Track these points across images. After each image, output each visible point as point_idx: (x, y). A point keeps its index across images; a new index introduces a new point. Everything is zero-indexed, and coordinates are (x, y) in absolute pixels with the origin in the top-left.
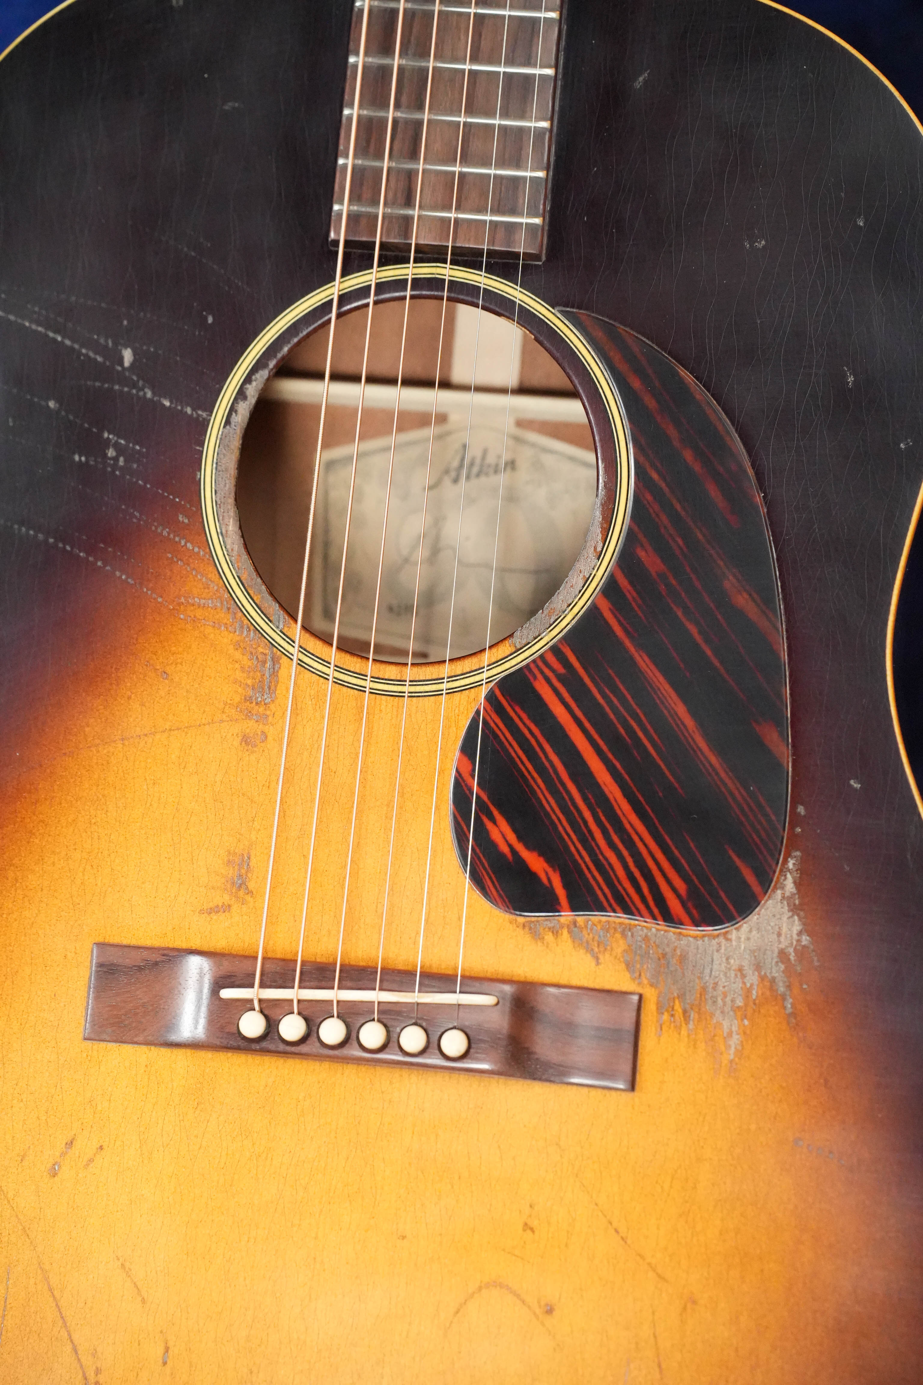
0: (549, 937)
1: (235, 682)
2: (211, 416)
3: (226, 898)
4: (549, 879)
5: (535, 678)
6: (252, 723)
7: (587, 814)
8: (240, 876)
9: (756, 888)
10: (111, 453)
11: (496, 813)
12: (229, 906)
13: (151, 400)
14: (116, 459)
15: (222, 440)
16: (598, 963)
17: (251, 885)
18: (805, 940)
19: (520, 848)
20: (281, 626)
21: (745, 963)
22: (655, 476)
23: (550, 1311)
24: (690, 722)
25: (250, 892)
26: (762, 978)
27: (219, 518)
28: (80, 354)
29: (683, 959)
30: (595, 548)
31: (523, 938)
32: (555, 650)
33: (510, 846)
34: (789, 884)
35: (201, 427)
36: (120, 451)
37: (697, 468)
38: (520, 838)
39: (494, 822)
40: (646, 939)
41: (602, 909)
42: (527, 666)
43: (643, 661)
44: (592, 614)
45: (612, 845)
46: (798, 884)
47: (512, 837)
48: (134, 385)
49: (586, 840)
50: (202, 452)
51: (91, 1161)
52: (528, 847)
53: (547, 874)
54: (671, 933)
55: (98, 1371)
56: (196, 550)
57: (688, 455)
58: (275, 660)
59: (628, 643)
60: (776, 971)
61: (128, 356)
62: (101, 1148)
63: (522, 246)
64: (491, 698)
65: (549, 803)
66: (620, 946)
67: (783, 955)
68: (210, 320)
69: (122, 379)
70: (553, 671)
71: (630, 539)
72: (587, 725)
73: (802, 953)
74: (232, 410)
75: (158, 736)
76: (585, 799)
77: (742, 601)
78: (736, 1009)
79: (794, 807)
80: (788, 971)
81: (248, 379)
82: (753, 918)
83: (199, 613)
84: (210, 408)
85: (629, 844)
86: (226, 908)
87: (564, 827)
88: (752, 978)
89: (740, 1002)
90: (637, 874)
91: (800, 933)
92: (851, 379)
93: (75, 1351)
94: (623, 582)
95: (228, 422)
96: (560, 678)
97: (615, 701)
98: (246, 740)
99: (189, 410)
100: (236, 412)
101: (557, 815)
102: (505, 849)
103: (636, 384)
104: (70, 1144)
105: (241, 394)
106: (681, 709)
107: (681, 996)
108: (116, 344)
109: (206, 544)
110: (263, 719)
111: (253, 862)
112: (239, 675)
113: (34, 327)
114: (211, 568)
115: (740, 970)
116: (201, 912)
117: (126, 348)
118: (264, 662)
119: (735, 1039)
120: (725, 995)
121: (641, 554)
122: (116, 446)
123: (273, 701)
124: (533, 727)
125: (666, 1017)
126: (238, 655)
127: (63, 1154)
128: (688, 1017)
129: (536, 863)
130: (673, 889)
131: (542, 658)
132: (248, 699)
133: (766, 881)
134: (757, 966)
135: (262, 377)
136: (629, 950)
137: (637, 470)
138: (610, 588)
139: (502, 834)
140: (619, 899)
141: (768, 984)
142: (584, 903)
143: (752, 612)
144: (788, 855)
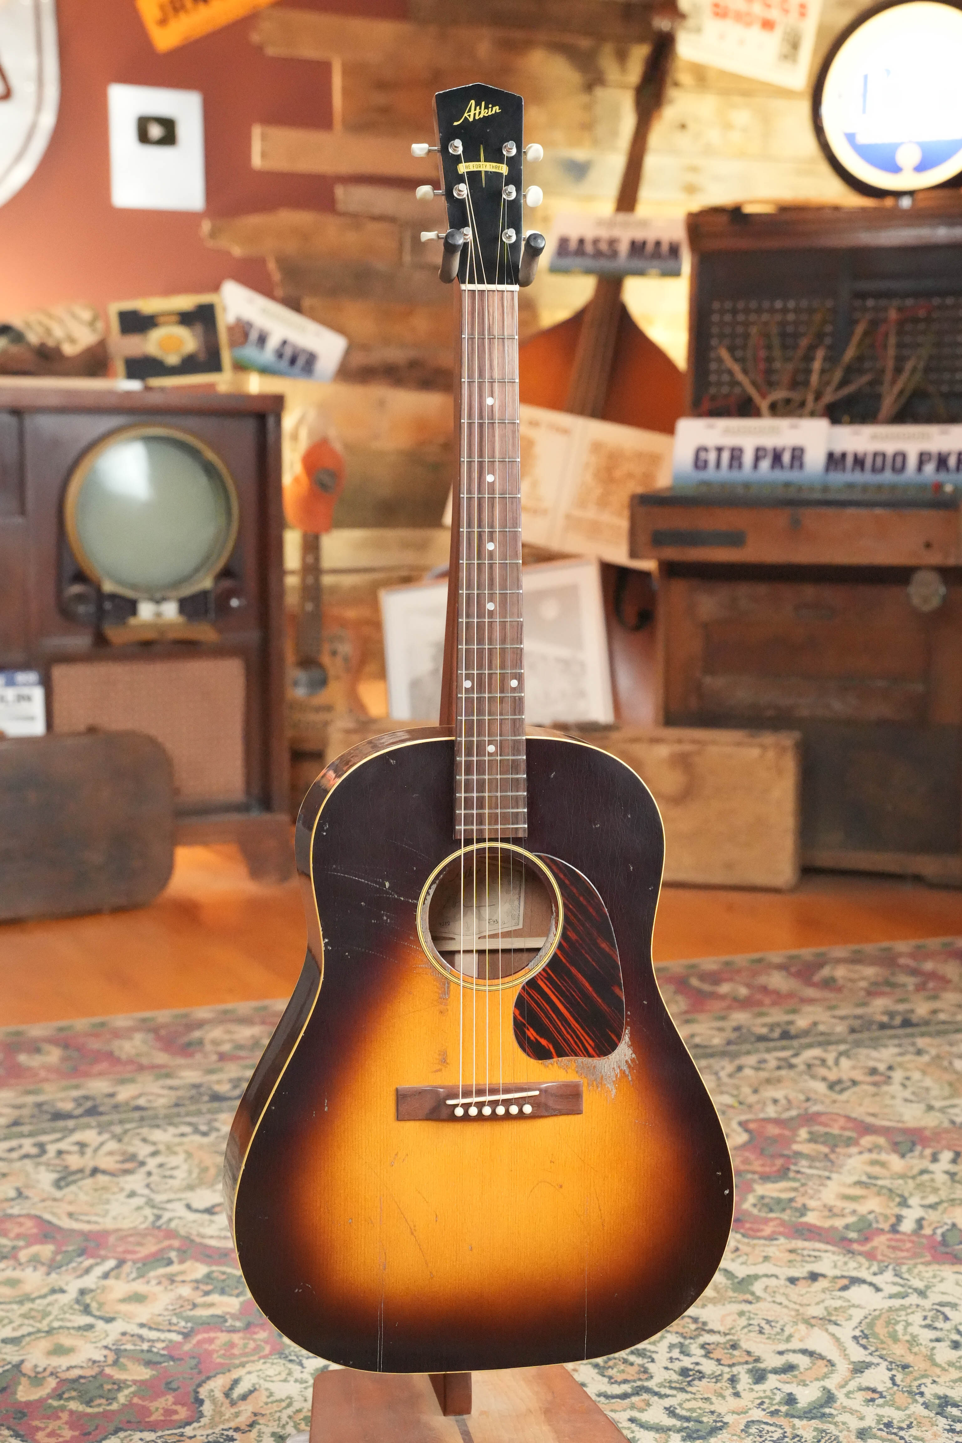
0: (550, 1066)
1: (436, 992)
2: (418, 902)
3: (440, 1067)
4: (550, 1048)
5: (538, 979)
6: (442, 1006)
7: (560, 1024)
8: (444, 1059)
9: (617, 1041)
10: (385, 918)
11: (529, 1028)
13: (397, 899)
14: (387, 920)
15: (423, 909)
16: (567, 1072)
17: (448, 1061)
18: (634, 1056)
19: (538, 1037)
20: (449, 971)
21: (615, 1066)
22: (571, 906)
23: (561, 1187)
24: (590, 989)
25: (447, 1063)
26: (621, 1070)
27: (425, 938)
28: (371, 885)
29: (595, 1067)
30: (554, 932)
31: (542, 1067)
32: (544, 970)
33: (535, 1038)
34: (626, 1038)
35: (415, 906)
36: (388, 917)
37: (585, 903)
38: (538, 1034)
40: (582, 1062)
41: (568, 1056)
42: (535, 976)
43: (573, 970)
44: (555, 955)
45: (568, 1033)
46: (630, 1038)
47: (535, 1034)
48: (391, 894)
49: (559, 1032)
50: (416, 914)
51: (404, 1160)
52: (541, 1037)
53: (548, 1045)
54: (590, 1060)
55: (415, 1226)
56: (417, 948)
57: (581, 899)
58: (448, 983)
59: (568, 964)
60: (625, 1068)
61: (387, 884)
62: (407, 1155)
63: (521, 835)
64: (523, 988)
65: (546, 1021)
66: (574, 1065)
67: (627, 1062)
68: (415, 869)
69: (387, 892)
70: (543, 976)
71: (564, 928)
72: (556, 993)
73: (633, 1060)
74: (425, 899)
75: (410, 1014)
76: (558, 1018)
77: (604, 945)
78: (614, 1082)
79: (626, 1013)
80: (629, 1067)
81: (430, 888)
82: (616, 1051)
83: (421, 970)
84: (417, 898)
85: (574, 1032)
86: (440, 1070)
87: (552, 1028)
88: (618, 1071)
89: (614, 1079)
90: (578, 1041)
91: (632, 1054)
92: (632, 868)
93: (406, 1220)
94: (564, 944)
95: (424, 903)
96: (545, 978)
97: (565, 984)
98: (441, 1012)
99: (411, 901)
100: (427, 899)
101: (549, 1024)
102: (532, 1038)
103: (562, 876)
104: (396, 1155)
105: (428, 893)
106: (587, 984)
107: (595, 1080)
108: (383, 881)
109: (420, 946)
110: (446, 1005)
111: (448, 1053)
112: (436, 990)
113: (354, 878)
114: (423, 954)
115: (614, 1068)
116: (432, 1072)
117: (387, 881)
118: (445, 985)
119: (614, 1091)
120: (609, 1077)
121: (569, 933)
122: (386, 916)
123: (449, 998)
124: (538, 996)
125: (591, 1087)
126: (435, 983)
127: (395, 1158)
128: (598, 1087)
129: (544, 1042)
130: (589, 1044)
131: (540, 973)
132: (440, 998)
133: (619, 1038)
134: (619, 1067)
135: (434, 886)
136: (577, 1067)
137: (565, 905)
138: (560, 946)
139: (531, 1033)
140: (572, 1051)
141: (623, 1072)
142: (561, 1054)
143: (607, 949)
144: (626, 1029)
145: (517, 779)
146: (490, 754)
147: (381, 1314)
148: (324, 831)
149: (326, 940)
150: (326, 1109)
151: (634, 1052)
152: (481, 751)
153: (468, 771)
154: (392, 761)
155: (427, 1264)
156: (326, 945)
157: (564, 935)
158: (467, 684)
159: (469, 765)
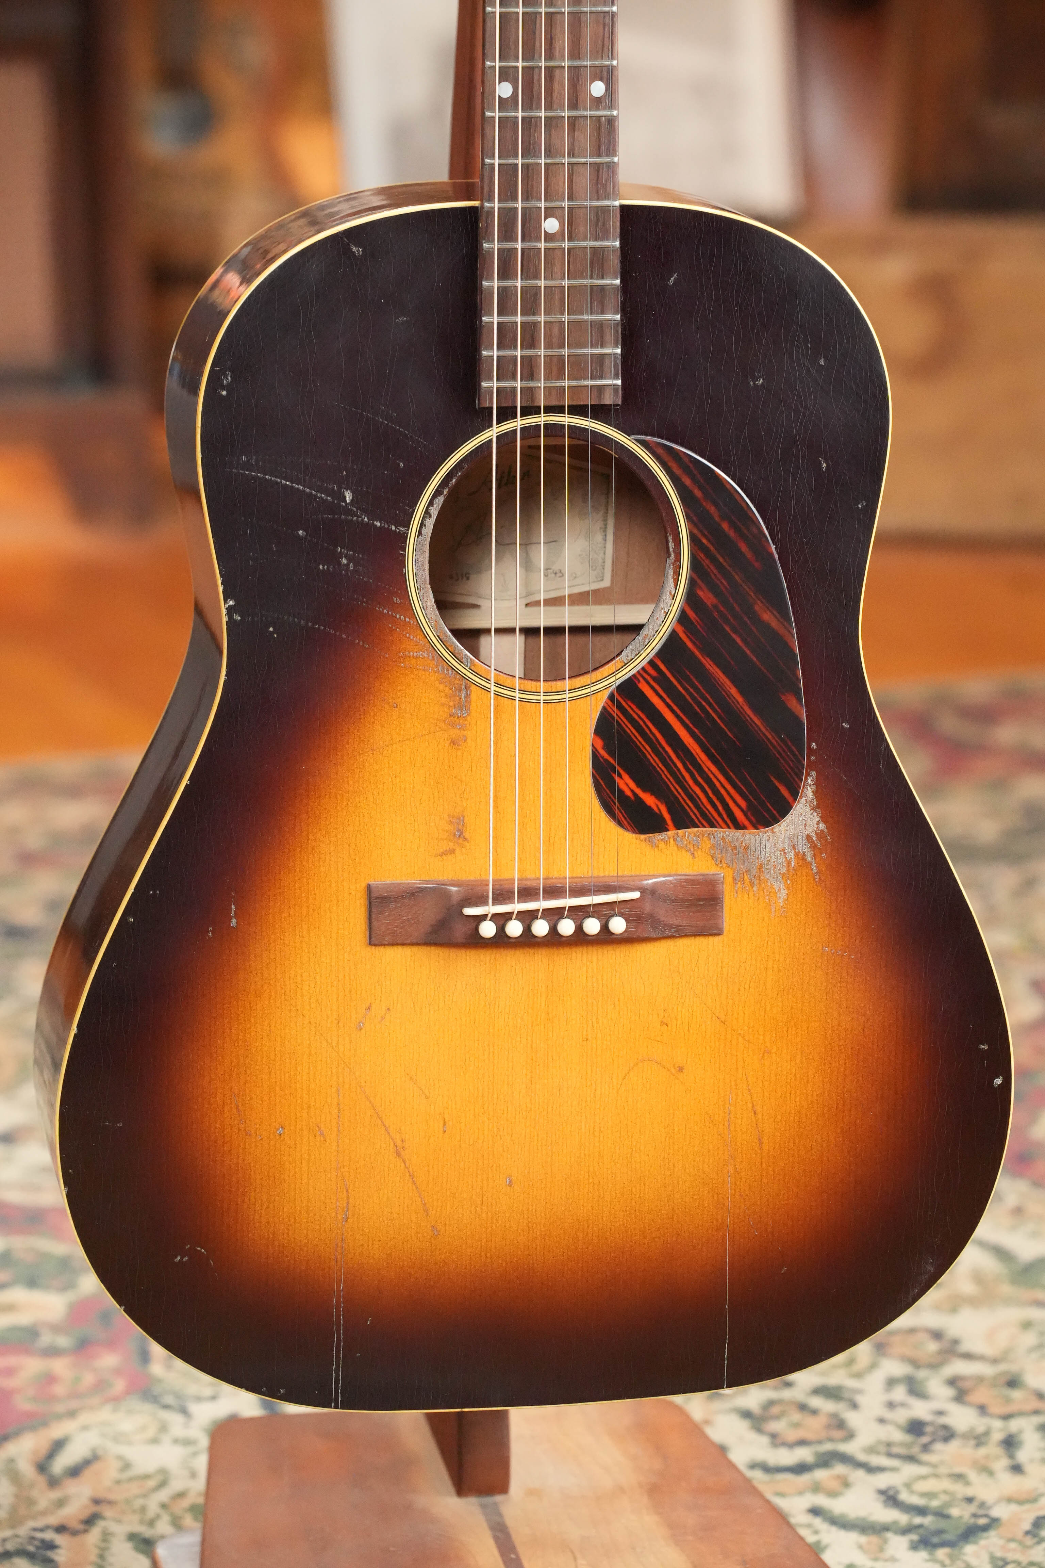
0: (662, 845)
1: (443, 705)
2: (408, 530)
3: (451, 845)
4: (659, 809)
5: (639, 681)
6: (455, 731)
7: (680, 765)
8: (459, 830)
9: (790, 800)
10: (344, 561)
11: (622, 772)
12: (454, 850)
13: (367, 524)
14: (348, 565)
15: (417, 545)
16: (694, 857)
17: (467, 835)
18: (822, 826)
19: (638, 791)
20: (469, 665)
21: (786, 846)
22: (704, 541)
23: (681, 1069)
24: (740, 699)
25: (465, 839)
26: (797, 854)
27: (422, 599)
28: (316, 497)
29: (747, 848)
30: (670, 592)
31: (645, 847)
32: (651, 663)
33: (632, 791)
34: (808, 793)
35: (404, 538)
36: (350, 561)
37: (732, 534)
38: (638, 784)
39: (620, 775)
40: (723, 839)
41: (697, 826)
42: (634, 675)
43: (707, 663)
44: (673, 637)
45: (696, 783)
46: (816, 793)
47: (632, 785)
48: (356, 515)
49: (680, 781)
50: (405, 554)
51: (383, 1018)
52: (644, 790)
53: (657, 806)
54: (738, 833)
55: (403, 1141)
56: (408, 620)
57: (725, 526)
58: (467, 688)
59: (697, 653)
60: (805, 848)
61: (348, 496)
62: (388, 1009)
63: (611, 399)
64: (611, 697)
65: (654, 760)
66: (707, 844)
67: (809, 837)
68: (402, 465)
69: (348, 512)
70: (649, 674)
71: (692, 584)
72: (675, 708)
73: (820, 835)
74: (422, 525)
75: (395, 746)
76: (677, 755)
77: (768, 617)
78: (783, 875)
79: (808, 746)
80: (813, 846)
81: (431, 503)
82: (788, 818)
83: (413, 661)
84: (407, 524)
86: (452, 851)
87: (666, 775)
88: (791, 855)
89: (784, 870)
90: (714, 799)
91: (818, 823)
92: (824, 465)
93: (386, 1130)
94: (690, 613)
95: (420, 533)
96: (654, 679)
97: (691, 690)
98: (453, 743)
99: (394, 528)
100: (425, 526)
101: (660, 767)
102: (628, 793)
103: (687, 481)
104: (369, 1008)
105: (427, 513)
106: (733, 691)
107: (748, 871)
108: (340, 488)
109: (414, 616)
110: (462, 728)
111: (466, 821)
112: (444, 700)
113: (283, 482)
114: (419, 631)
115: (783, 850)
116: (436, 856)
117: (347, 490)
118: (460, 690)
119: (783, 892)
120: (775, 866)
121: (700, 593)
122: (347, 556)
123: (468, 715)
124: (640, 713)
125: (739, 885)
126: (441, 687)
127: (365, 1015)
128: (752, 884)
129: (649, 800)
130: (738, 806)
131: (643, 669)
132: (452, 715)
133: (795, 794)
134: (794, 847)
135: (440, 501)
136: (713, 847)
137: (693, 539)
138: (683, 618)
139: (626, 783)
140: (704, 815)
141: (801, 857)
142: (683, 821)
143: (774, 624)
144: (808, 775)
145: (602, 288)
146: (549, 237)
147: (338, 1302)
148: (223, 388)
149: (231, 603)
150: (233, 922)
151: (823, 819)
152: (531, 231)
153: (506, 272)
154: (354, 249)
155: (426, 1211)
156: (230, 611)
157: (691, 597)
158: (504, 90)
159: (507, 257)
